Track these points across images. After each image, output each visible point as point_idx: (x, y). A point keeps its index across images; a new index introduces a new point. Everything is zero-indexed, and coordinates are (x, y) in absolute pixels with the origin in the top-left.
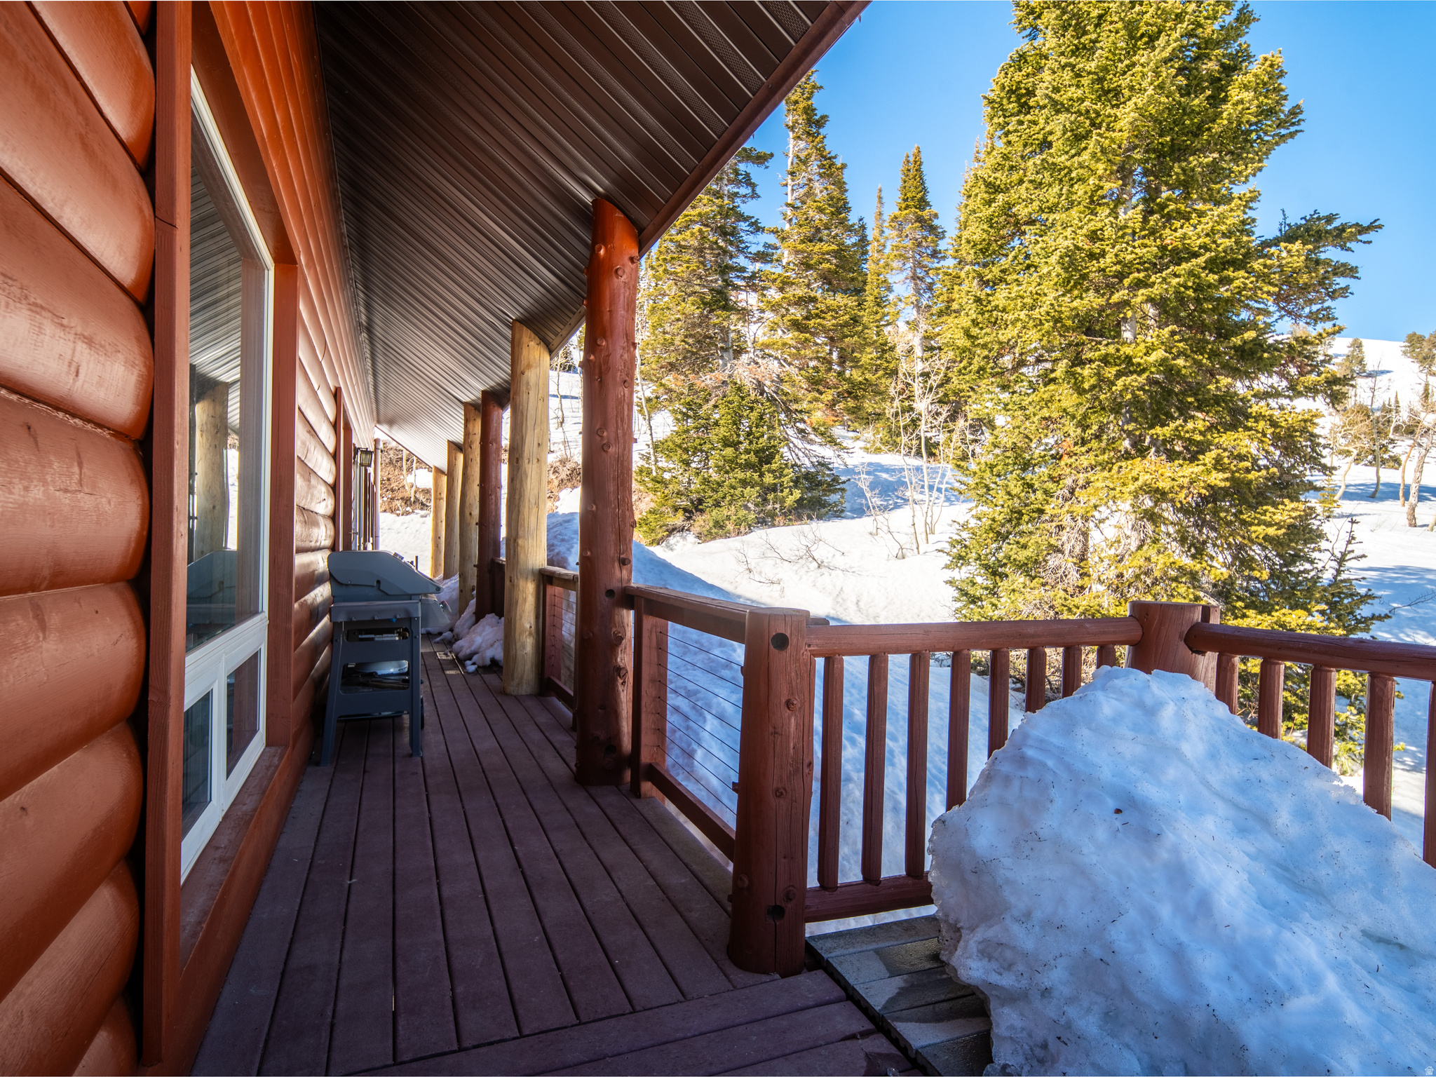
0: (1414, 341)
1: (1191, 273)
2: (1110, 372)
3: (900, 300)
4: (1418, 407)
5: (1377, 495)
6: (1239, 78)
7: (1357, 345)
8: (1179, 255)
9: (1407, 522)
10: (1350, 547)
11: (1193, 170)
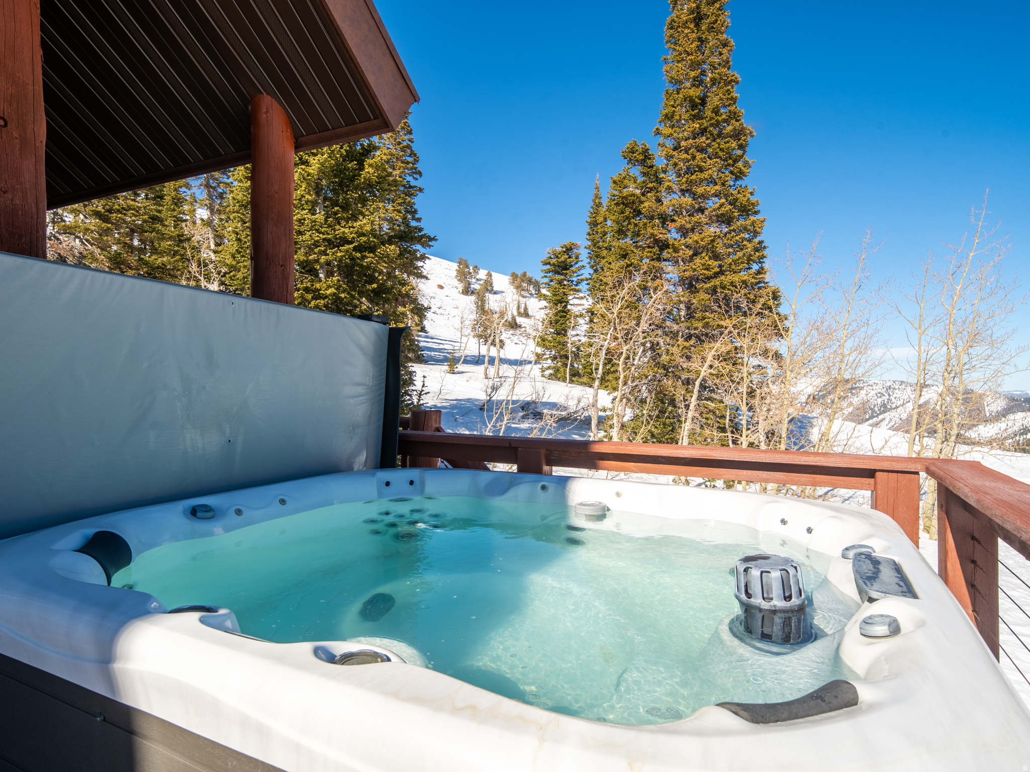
0: (514, 276)
1: (347, 251)
2: (309, 296)
3: (196, 202)
4: (515, 313)
5: (479, 362)
6: (369, 161)
7: (489, 275)
8: (345, 241)
9: (484, 376)
10: (424, 389)
11: (348, 199)
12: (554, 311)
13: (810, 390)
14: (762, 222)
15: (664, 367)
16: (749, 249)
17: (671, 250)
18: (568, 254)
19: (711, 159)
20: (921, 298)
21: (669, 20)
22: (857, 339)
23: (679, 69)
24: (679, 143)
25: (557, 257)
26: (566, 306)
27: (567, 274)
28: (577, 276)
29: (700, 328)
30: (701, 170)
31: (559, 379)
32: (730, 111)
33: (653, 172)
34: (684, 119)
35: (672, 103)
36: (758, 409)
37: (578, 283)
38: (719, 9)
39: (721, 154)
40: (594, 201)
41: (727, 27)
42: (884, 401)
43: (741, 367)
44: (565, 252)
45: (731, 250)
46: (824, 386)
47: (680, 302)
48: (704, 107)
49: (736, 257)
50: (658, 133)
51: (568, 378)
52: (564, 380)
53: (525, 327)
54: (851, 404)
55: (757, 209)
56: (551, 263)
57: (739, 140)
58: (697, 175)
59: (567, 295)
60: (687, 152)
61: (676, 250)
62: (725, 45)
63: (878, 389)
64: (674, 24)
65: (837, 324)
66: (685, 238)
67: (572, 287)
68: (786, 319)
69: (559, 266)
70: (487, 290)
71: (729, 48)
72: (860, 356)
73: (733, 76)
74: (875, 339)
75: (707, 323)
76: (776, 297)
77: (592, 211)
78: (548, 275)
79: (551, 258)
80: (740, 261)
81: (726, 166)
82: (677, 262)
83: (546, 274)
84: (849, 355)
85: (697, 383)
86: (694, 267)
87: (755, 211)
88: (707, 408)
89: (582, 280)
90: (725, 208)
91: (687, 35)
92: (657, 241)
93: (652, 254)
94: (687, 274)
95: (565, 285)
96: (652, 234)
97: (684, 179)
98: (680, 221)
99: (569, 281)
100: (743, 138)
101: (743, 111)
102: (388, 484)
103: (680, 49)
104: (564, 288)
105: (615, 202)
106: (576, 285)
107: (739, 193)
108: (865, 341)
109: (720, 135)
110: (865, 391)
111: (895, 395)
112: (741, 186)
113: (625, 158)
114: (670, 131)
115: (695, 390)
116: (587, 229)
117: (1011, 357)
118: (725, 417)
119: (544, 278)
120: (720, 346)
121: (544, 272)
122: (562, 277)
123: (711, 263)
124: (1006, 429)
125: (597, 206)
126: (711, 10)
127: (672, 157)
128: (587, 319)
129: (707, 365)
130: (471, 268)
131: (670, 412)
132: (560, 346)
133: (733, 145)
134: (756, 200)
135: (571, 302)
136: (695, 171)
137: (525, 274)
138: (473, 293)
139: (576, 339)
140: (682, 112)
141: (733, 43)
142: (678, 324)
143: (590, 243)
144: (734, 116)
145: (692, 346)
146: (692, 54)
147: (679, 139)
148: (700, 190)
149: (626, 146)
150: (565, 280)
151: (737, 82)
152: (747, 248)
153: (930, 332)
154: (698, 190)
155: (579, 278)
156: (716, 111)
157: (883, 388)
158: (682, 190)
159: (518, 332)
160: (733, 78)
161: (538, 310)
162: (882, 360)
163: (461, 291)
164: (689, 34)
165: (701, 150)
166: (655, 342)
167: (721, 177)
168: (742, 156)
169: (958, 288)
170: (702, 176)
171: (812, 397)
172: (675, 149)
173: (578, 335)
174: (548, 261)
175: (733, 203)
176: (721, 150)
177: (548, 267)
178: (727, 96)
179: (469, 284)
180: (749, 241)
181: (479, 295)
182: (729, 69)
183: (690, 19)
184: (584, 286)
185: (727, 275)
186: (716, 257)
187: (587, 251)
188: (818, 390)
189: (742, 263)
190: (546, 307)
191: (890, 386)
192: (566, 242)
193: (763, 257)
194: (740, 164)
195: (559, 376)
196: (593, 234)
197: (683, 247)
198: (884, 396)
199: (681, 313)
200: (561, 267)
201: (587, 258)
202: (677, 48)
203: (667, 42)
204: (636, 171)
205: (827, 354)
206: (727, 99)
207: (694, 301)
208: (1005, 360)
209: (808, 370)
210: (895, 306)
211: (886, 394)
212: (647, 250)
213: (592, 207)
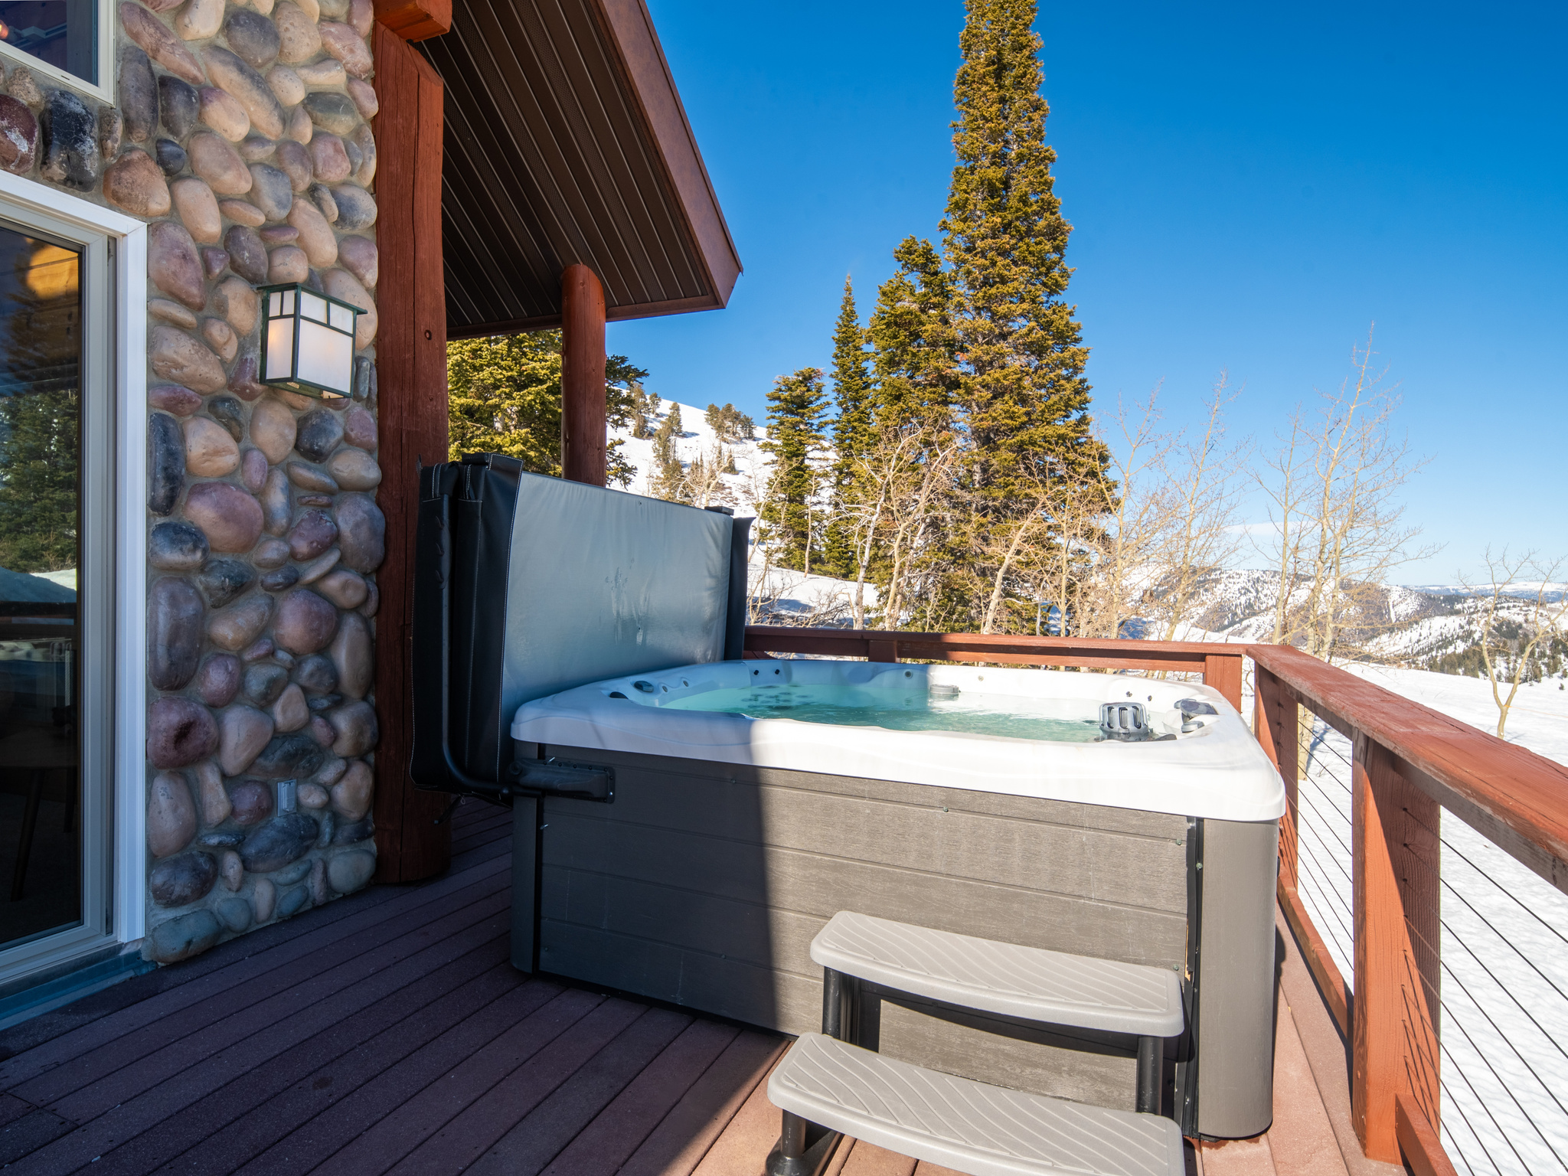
0: (713, 411)
4: (715, 467)
7: (676, 408)
12: (787, 468)
13: (1146, 584)
14: (1085, 353)
15: (952, 551)
16: (1068, 392)
17: (962, 391)
18: (806, 386)
19: (1016, 265)
20: (1287, 465)
21: (959, 71)
22: (1207, 518)
23: (974, 141)
24: (974, 243)
25: (790, 389)
26: (802, 462)
27: (804, 414)
28: (820, 417)
29: (1001, 498)
30: (1004, 281)
31: (793, 567)
32: (1042, 200)
33: (937, 282)
34: (981, 210)
35: (964, 187)
36: (1079, 611)
37: (820, 428)
38: (1029, 57)
39: (1030, 259)
40: (844, 308)
41: (1040, 83)
42: (1250, 599)
43: (1057, 553)
44: (801, 382)
45: (1043, 392)
46: (1165, 578)
47: (975, 462)
48: (1007, 192)
49: (1050, 402)
50: (945, 228)
51: (807, 566)
52: (801, 568)
53: (730, 488)
54: (1203, 603)
55: (1078, 335)
56: (782, 397)
57: (1055, 239)
58: (998, 288)
59: (804, 444)
60: (984, 256)
61: (969, 391)
62: (1037, 107)
63: (1242, 582)
64: (968, 78)
65: (1183, 496)
66: (981, 374)
67: (811, 434)
68: (1116, 487)
69: (792, 402)
70: (673, 431)
71: (1041, 113)
72: (1210, 539)
73: (1047, 151)
74: (1229, 518)
75: (1011, 492)
76: (1103, 458)
77: (841, 323)
78: (777, 415)
79: (780, 390)
80: (1055, 408)
81: (1038, 275)
82: (970, 407)
83: (773, 414)
84: (1197, 538)
85: (1000, 574)
86: (994, 414)
87: (1075, 339)
88: (1009, 607)
89: (826, 423)
90: (1036, 334)
91: (985, 95)
92: (942, 378)
93: (936, 396)
94: (985, 424)
95: (801, 430)
96: (937, 369)
97: (981, 294)
98: (975, 351)
99: (806, 424)
100: (1060, 238)
101: (1060, 199)
102: (756, 673)
103: (976, 112)
104: (799, 435)
105: (885, 321)
106: (818, 431)
107: (1054, 312)
108: (1218, 519)
109: (1029, 232)
110: (1223, 585)
111: (1265, 592)
112: (1056, 303)
113: (899, 261)
114: (961, 226)
115: (997, 583)
116: (833, 348)
117: (1400, 542)
118: (1035, 621)
119: (772, 420)
120: (1029, 524)
121: (771, 410)
122: (798, 419)
123: (1016, 410)
124: (1419, 641)
125: (848, 315)
126: (1018, 59)
127: (964, 261)
128: (833, 480)
129: (1013, 549)
130: (648, 397)
131: (961, 614)
132: (794, 519)
133: (1047, 248)
134: (1077, 323)
135: (810, 455)
136: (995, 283)
137: (729, 408)
138: (650, 435)
139: (818, 508)
140: (978, 201)
141: (1047, 106)
142: (971, 492)
143: (837, 370)
144: (1048, 207)
145: (990, 522)
146: (991, 120)
147: (973, 237)
148: (1003, 309)
149: (899, 244)
150: (802, 422)
151: (1052, 160)
152: (1064, 390)
153: (1302, 507)
154: (1000, 309)
155: (822, 420)
156: (1024, 200)
157: (1249, 581)
158: (977, 308)
159: (719, 494)
160: (1047, 154)
161: (761, 465)
162: (1239, 544)
163: (633, 432)
164: (988, 93)
165: (1004, 253)
166: (940, 517)
167: (1030, 291)
168: (1059, 262)
169: (1336, 451)
170: (1004, 289)
171: (1148, 592)
172: (968, 250)
173: (819, 503)
174: (776, 395)
175: (1047, 326)
176: (1030, 253)
177: (777, 403)
178: (1039, 179)
179: (645, 421)
180: (1068, 379)
181: (660, 438)
182: (1041, 140)
183: (989, 71)
184: (829, 432)
185: (1038, 427)
186: (1023, 400)
187: (834, 381)
188: (1157, 583)
189: (1058, 410)
190: (774, 462)
191: (1258, 578)
192: (804, 368)
193: (1086, 401)
194: (1056, 273)
195: (793, 562)
196: (843, 357)
197: (978, 387)
198: (1250, 592)
199: (974, 478)
200: (795, 404)
201: (834, 391)
202: (971, 111)
203: (957, 102)
204: (914, 279)
205: (1169, 536)
206: (1040, 183)
207: (994, 461)
208: (1391, 547)
209: (1145, 557)
210: (1254, 475)
211: (1252, 590)
212: (929, 389)
213: (841, 317)
